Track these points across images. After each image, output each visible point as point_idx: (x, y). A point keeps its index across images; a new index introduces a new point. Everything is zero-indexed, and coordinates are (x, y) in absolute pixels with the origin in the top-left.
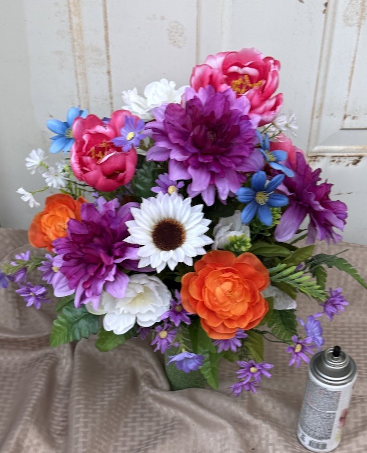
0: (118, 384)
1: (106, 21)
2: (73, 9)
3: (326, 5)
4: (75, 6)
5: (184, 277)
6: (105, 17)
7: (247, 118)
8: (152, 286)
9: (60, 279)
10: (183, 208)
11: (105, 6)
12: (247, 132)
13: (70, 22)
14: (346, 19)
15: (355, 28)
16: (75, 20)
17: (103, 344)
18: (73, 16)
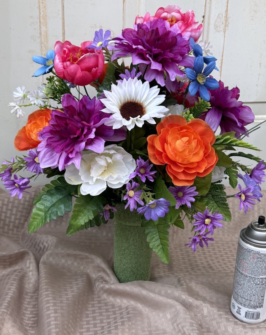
0: (77, 284)
1: (64, 29)
2: (42, 21)
3: (204, 17)
4: (43, 19)
5: (148, 138)
6: (64, 26)
7: (180, 35)
8: (118, 157)
9: (45, 154)
10: (143, 87)
11: (63, 19)
12: (182, 42)
13: (40, 30)
14: (216, 27)
15: (222, 33)
16: (43, 29)
17: (75, 220)
18: (42, 26)
